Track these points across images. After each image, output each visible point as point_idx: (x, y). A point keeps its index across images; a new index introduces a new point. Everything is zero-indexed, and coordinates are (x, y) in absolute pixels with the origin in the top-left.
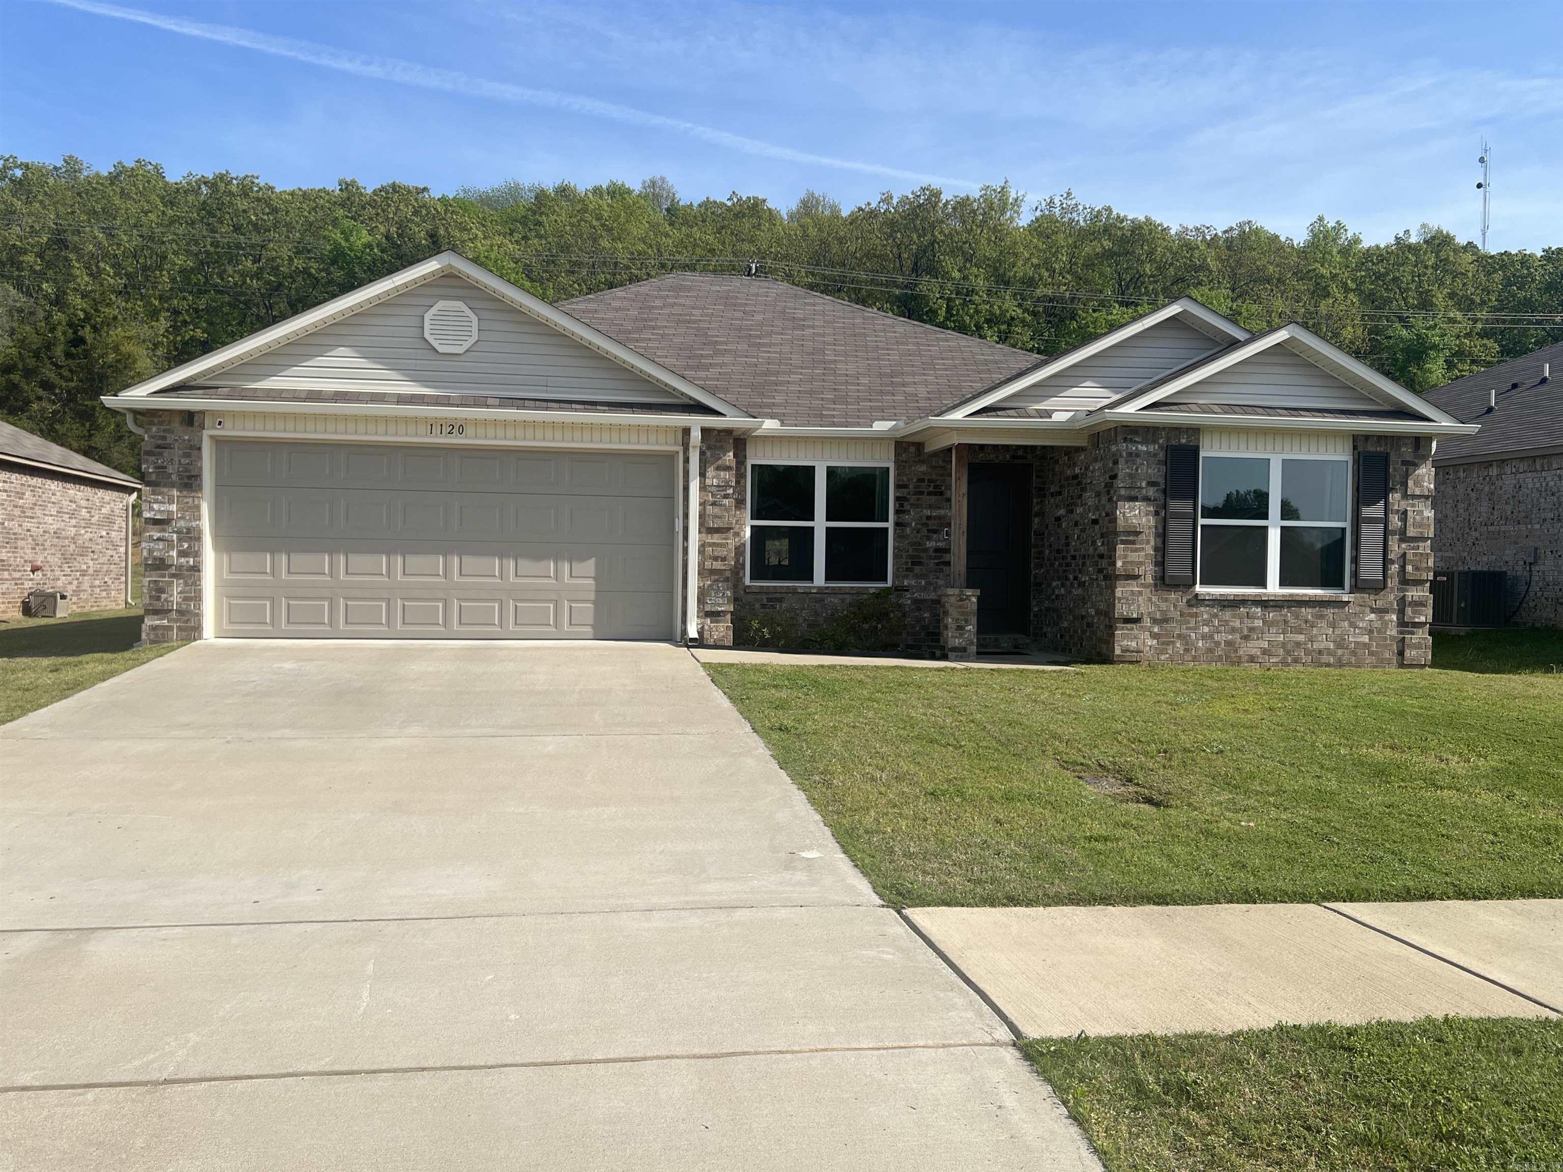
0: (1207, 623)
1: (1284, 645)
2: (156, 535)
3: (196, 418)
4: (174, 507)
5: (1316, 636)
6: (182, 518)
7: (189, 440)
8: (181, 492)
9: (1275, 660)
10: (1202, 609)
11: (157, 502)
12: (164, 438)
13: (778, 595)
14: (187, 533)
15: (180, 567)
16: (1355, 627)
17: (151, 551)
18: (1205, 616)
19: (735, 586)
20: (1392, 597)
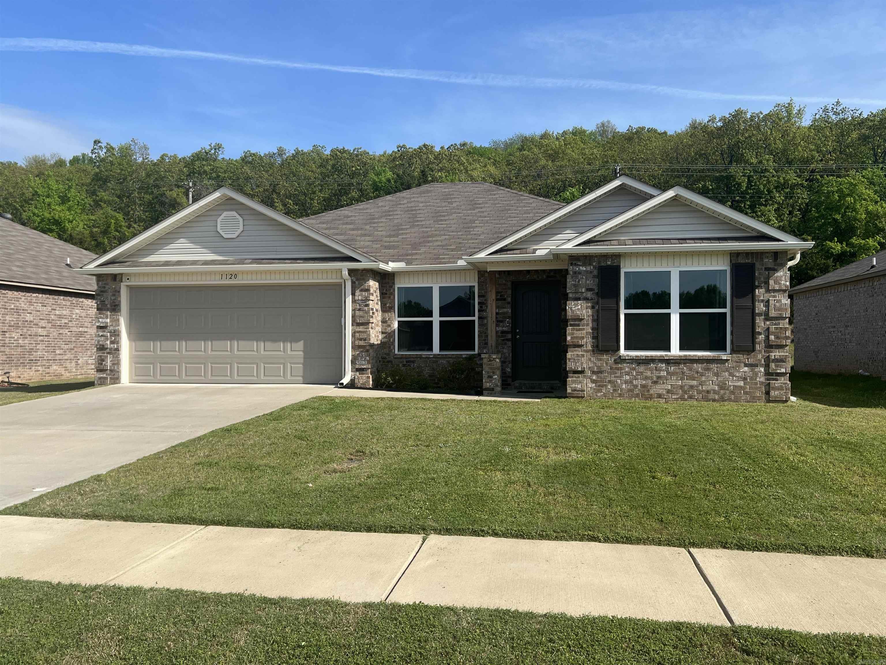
0: (628, 374)
1: (682, 387)
2: (101, 334)
3: (117, 277)
4: (108, 320)
5: (704, 382)
6: (112, 325)
7: (115, 288)
8: (111, 313)
9: (675, 397)
10: (625, 365)
11: (101, 318)
12: (105, 287)
13: (412, 359)
14: (114, 332)
15: (111, 349)
16: (733, 376)
17: (99, 341)
18: (627, 369)
19: (388, 354)
20: (760, 356)
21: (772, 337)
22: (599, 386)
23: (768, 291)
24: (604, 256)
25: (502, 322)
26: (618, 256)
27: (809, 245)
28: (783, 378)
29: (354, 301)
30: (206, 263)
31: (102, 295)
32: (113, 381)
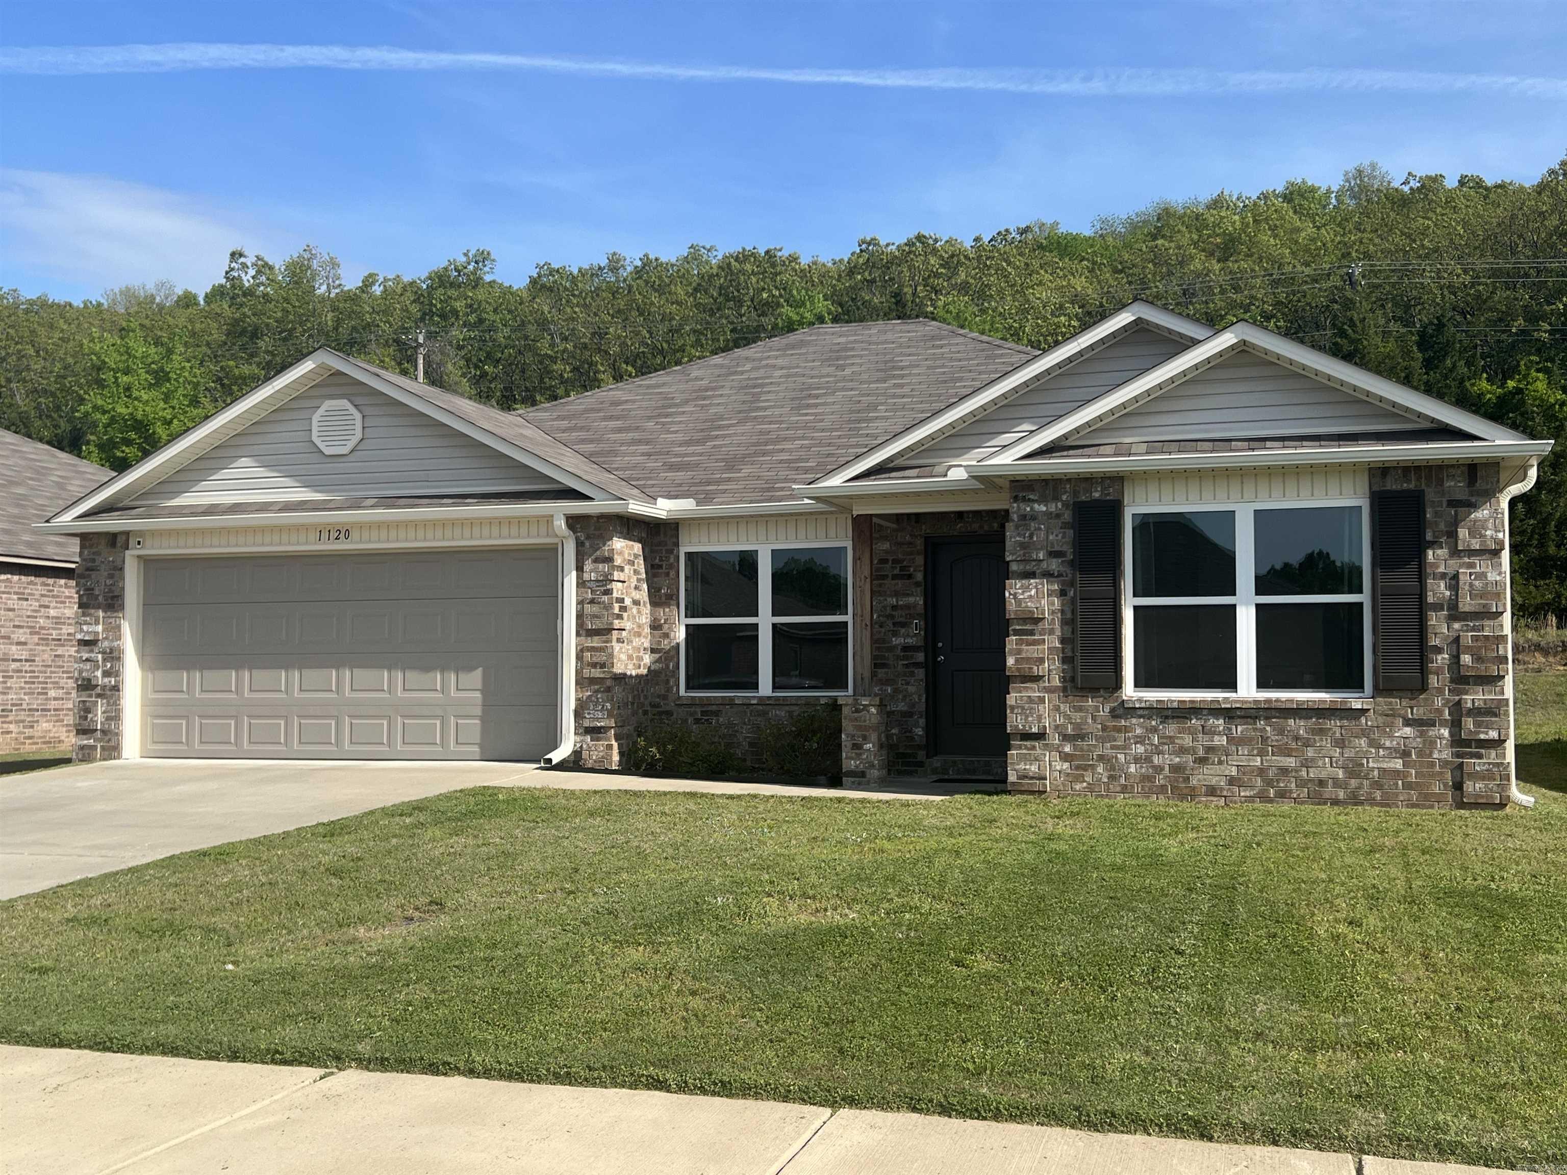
0: (1140, 740)
1: (1261, 771)
2: (85, 656)
3: (119, 539)
4: (100, 628)
5: (1313, 760)
6: (106, 638)
7: (113, 562)
8: (106, 612)
9: (1248, 794)
10: (1134, 721)
11: (86, 623)
12: (94, 560)
13: (714, 708)
14: (110, 653)
15: (104, 687)
16: (1379, 747)
17: (81, 672)
18: (1138, 731)
19: (665, 697)
20: (1439, 702)
21: (1466, 659)
22: (1078, 768)
23: (1455, 553)
24: (1086, 479)
25: (904, 625)
26: (1117, 480)
27: (1542, 448)
28: (1493, 753)
29: (581, 584)
30: (288, 507)
31: (89, 576)
32: (107, 753)
